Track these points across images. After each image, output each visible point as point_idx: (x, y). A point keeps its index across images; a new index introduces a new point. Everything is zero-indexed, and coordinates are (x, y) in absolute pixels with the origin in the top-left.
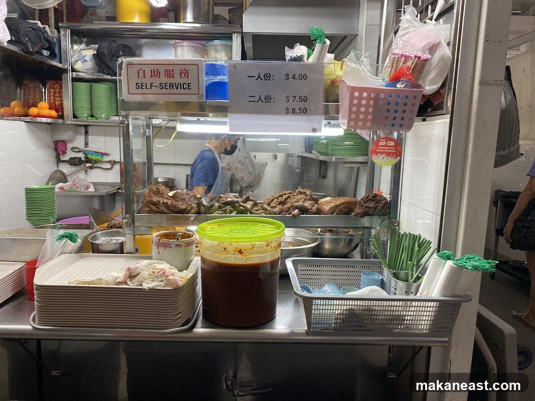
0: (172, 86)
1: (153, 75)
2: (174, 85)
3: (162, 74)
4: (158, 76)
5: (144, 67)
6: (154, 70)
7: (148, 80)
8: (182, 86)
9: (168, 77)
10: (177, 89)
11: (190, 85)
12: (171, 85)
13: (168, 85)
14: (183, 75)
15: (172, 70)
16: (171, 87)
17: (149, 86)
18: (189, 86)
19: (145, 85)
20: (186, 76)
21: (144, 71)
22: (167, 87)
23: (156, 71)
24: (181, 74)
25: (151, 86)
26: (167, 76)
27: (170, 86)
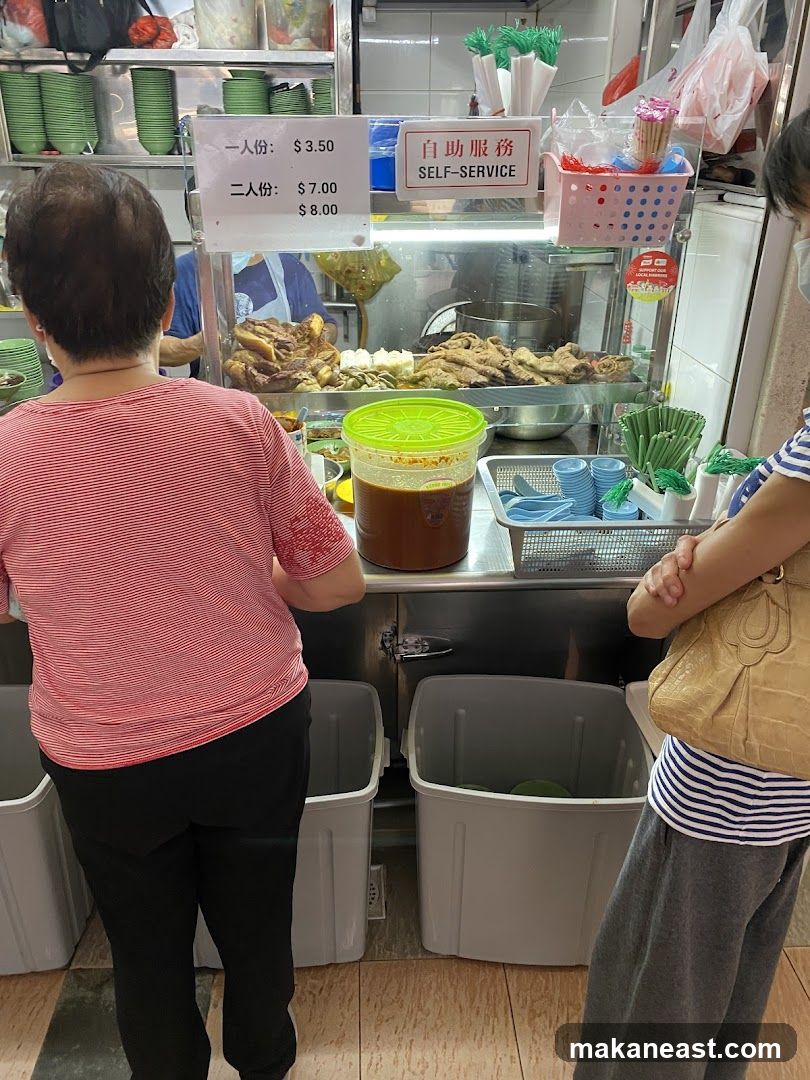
0: (482, 172)
1: (450, 152)
2: (486, 171)
3: (467, 149)
4: (459, 153)
5: (434, 138)
6: (453, 142)
7: (441, 161)
8: (498, 171)
9: (476, 155)
10: (490, 175)
11: (513, 168)
12: (481, 169)
13: (475, 169)
14: (502, 151)
15: (483, 142)
16: (481, 174)
17: (441, 173)
18: (511, 170)
19: (435, 170)
20: (508, 152)
21: (435, 144)
22: (472, 174)
23: (456, 144)
24: (499, 148)
25: (446, 172)
26: (474, 152)
27: (479, 171)
